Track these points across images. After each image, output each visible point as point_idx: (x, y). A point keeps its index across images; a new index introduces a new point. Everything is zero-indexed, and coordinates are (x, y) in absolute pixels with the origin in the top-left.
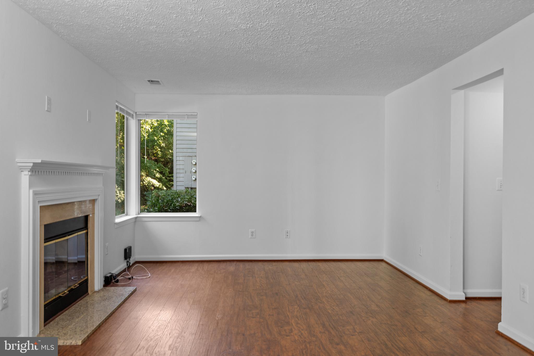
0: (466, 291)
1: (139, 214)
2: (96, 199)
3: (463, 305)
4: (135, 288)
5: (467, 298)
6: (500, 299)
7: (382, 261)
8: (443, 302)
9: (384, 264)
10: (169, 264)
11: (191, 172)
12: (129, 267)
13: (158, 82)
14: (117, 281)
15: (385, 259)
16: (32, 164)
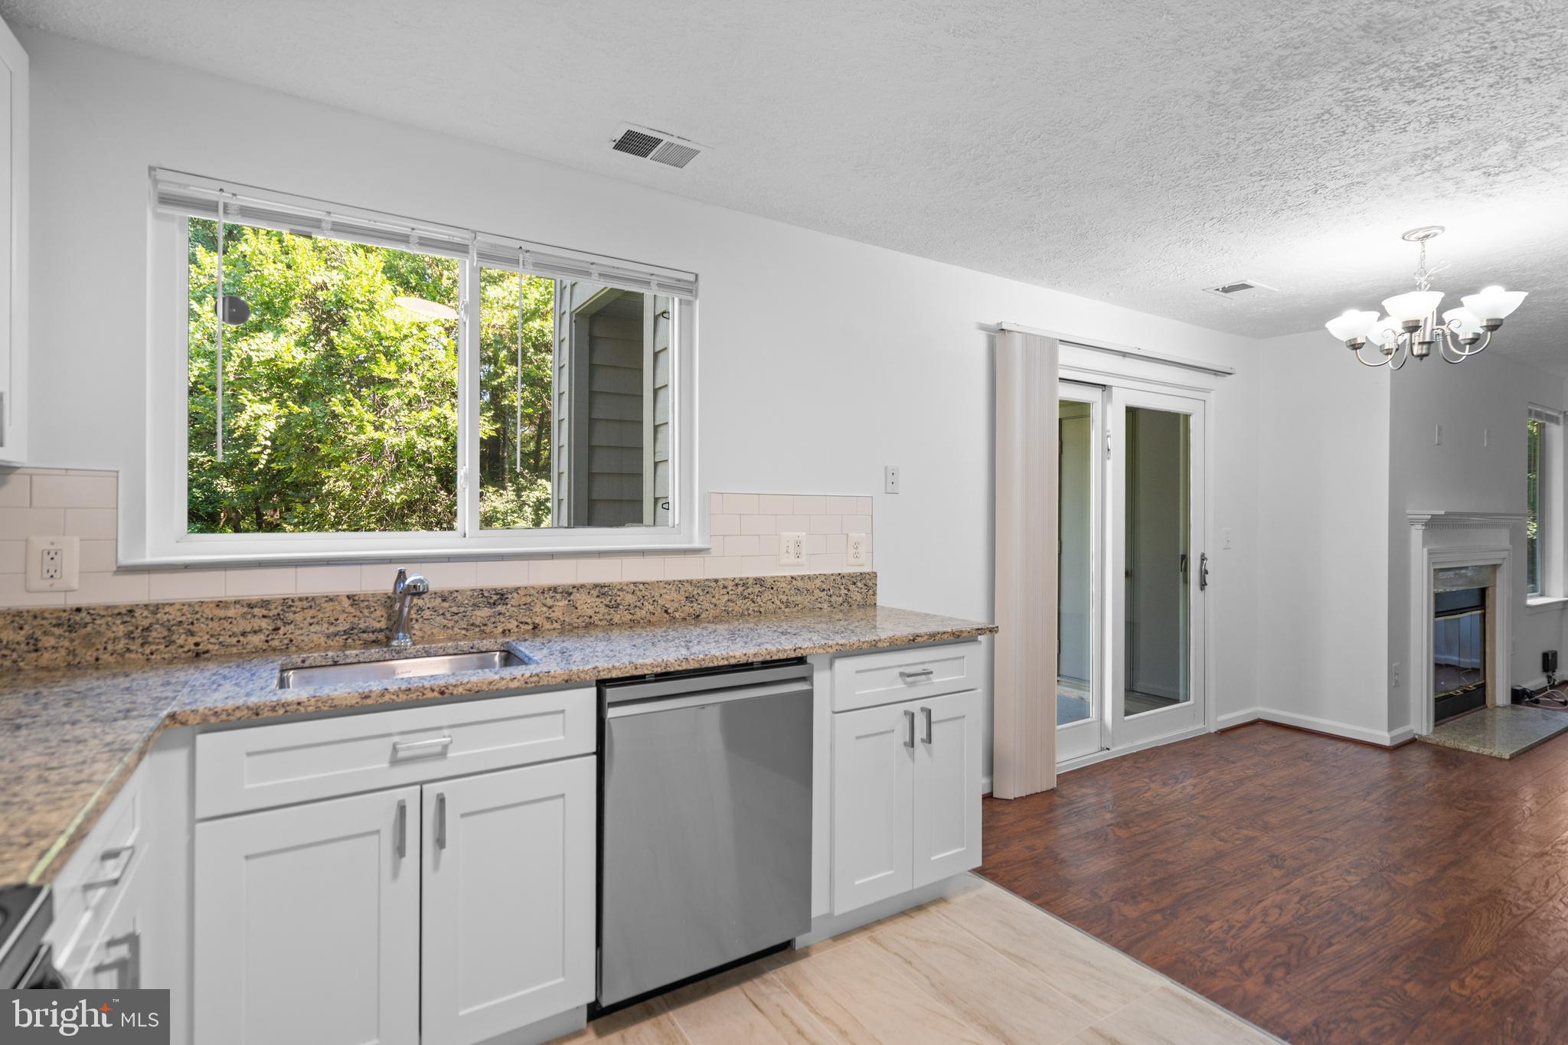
2: (1501, 564)
12: (1553, 685)
14: (1537, 701)
16: (1429, 517)
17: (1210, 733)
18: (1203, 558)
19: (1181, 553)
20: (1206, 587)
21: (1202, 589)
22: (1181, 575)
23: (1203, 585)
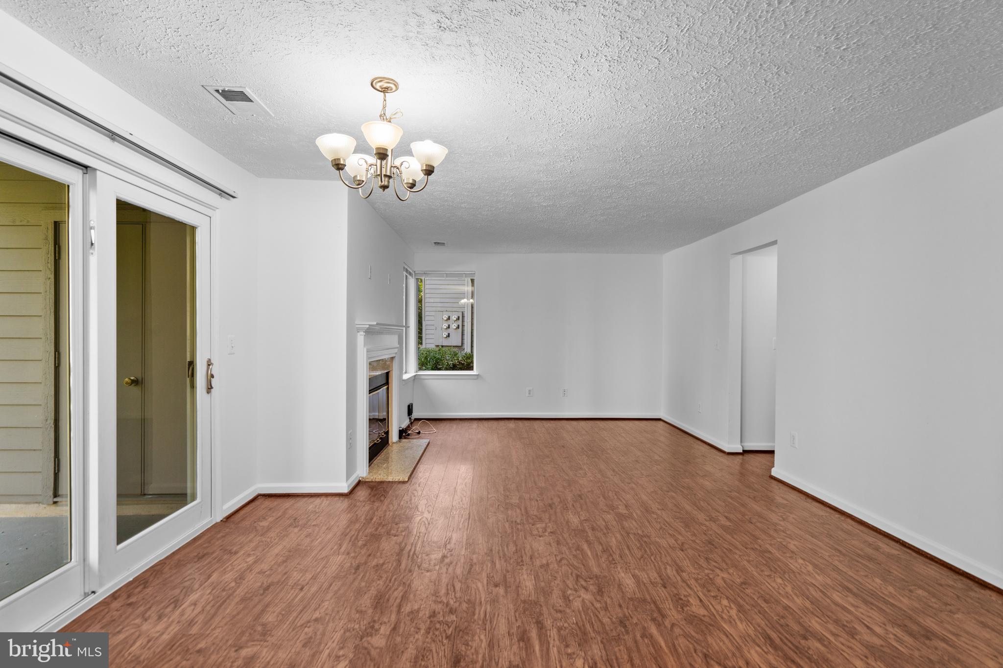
0: (743, 444)
1: (417, 372)
2: (394, 357)
3: (741, 457)
4: (427, 441)
5: (743, 451)
6: (772, 452)
7: (659, 420)
8: (721, 454)
9: (661, 423)
10: (458, 422)
11: (442, 328)
12: (411, 423)
13: (443, 244)
14: (409, 435)
15: (662, 418)
16: (368, 326)
17: (217, 523)
18: (209, 364)
19: (188, 359)
20: (212, 390)
21: (208, 393)
22: (188, 380)
23: (209, 388)
